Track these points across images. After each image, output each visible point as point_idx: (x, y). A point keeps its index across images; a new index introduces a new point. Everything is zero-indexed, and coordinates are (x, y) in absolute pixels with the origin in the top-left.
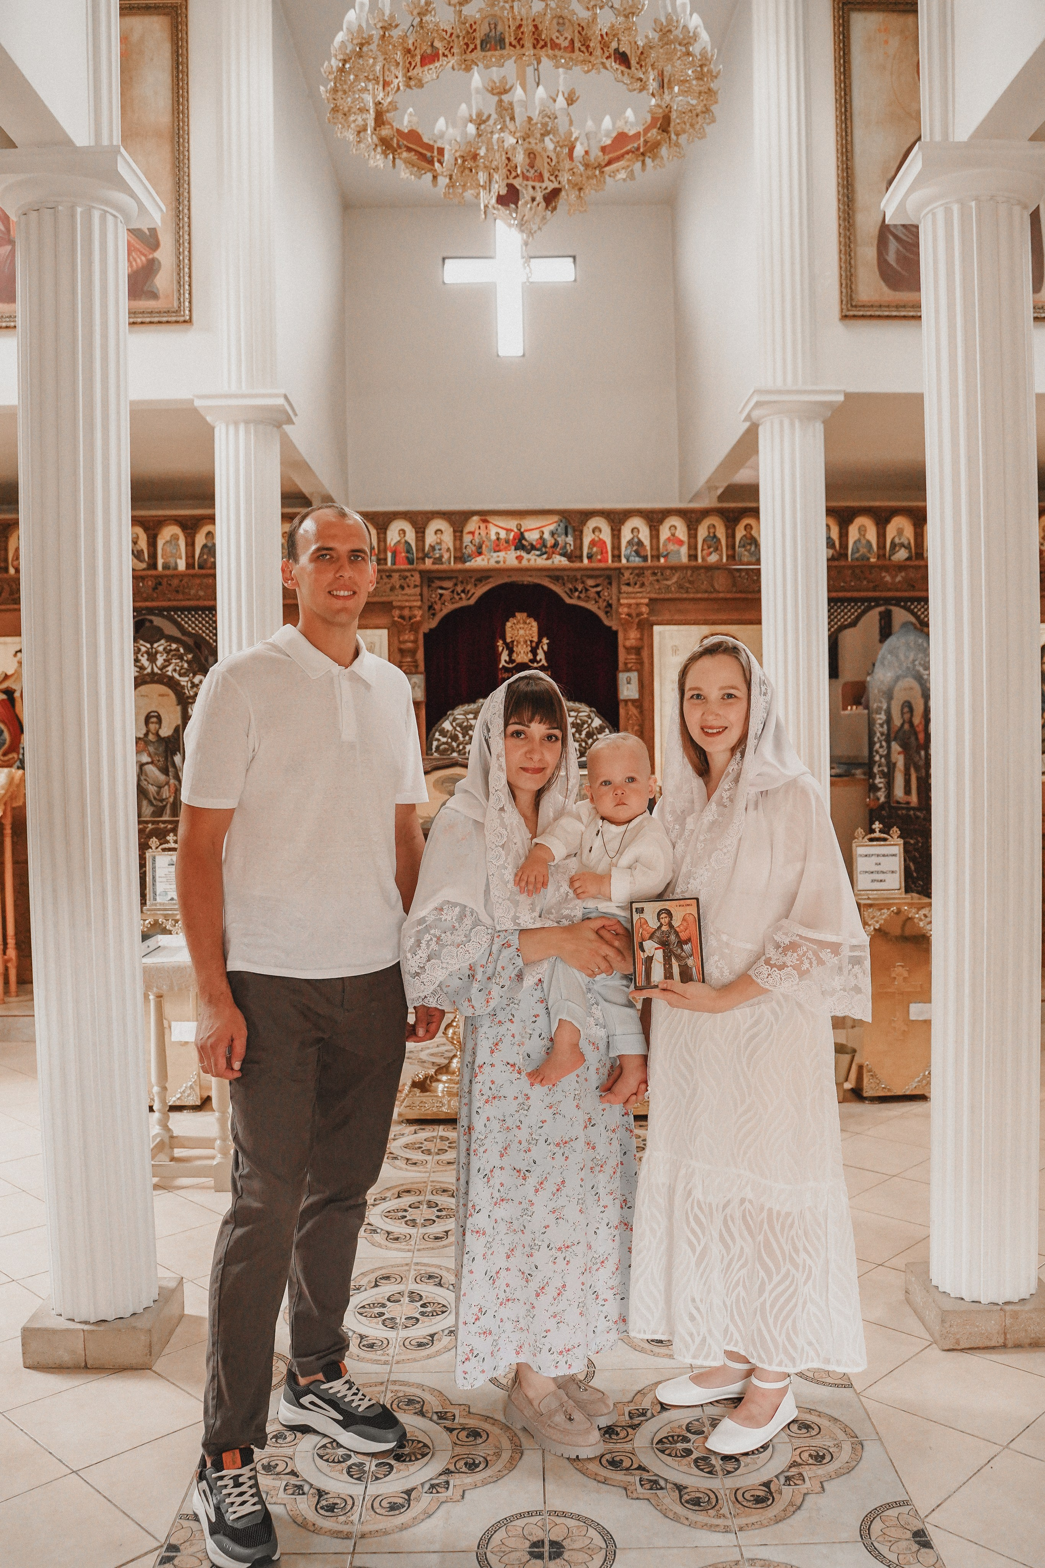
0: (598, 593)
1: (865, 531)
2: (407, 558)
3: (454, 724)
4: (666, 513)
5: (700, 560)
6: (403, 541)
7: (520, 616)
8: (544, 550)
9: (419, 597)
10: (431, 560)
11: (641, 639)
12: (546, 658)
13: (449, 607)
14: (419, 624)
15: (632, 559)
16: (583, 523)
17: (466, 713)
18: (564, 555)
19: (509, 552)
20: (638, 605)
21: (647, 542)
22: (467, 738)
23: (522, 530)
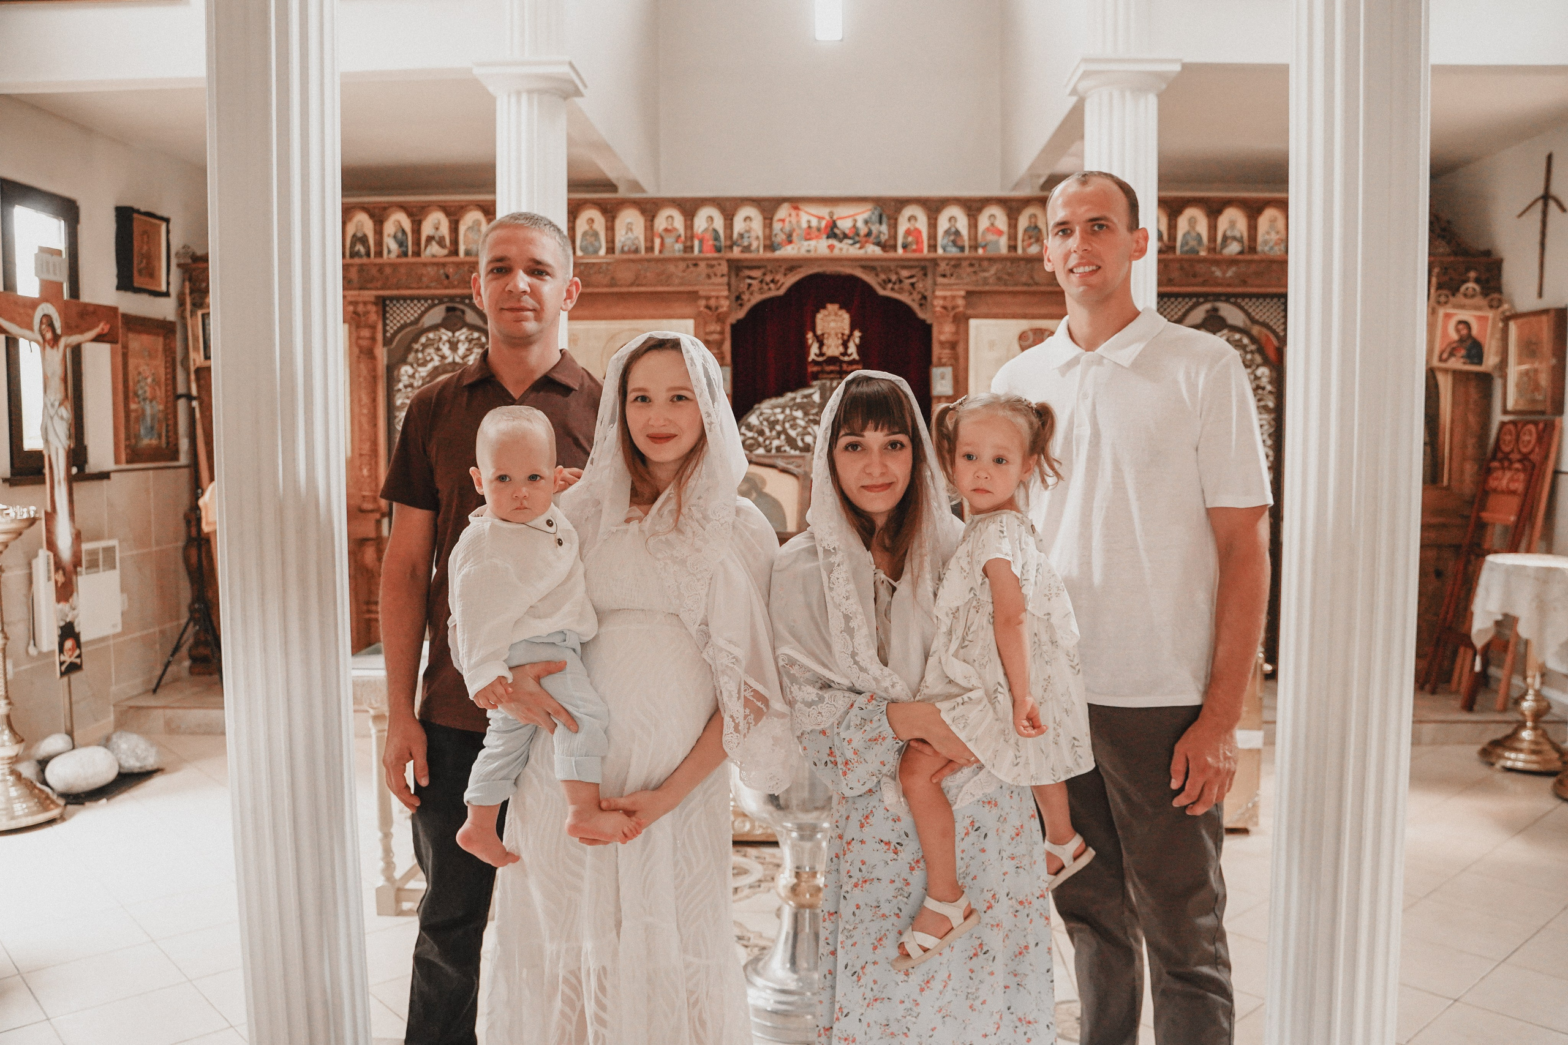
0: (913, 285)
1: (1195, 222)
2: (715, 246)
3: (761, 418)
4: (986, 202)
5: (1020, 251)
6: (711, 228)
7: (832, 308)
8: (857, 239)
9: (727, 287)
10: (740, 249)
11: (957, 333)
12: (859, 353)
13: (757, 298)
14: (727, 314)
15: (949, 249)
16: (898, 211)
17: (774, 407)
18: (878, 244)
19: (820, 241)
20: (954, 297)
21: (964, 232)
22: (774, 433)
23: (835, 217)
